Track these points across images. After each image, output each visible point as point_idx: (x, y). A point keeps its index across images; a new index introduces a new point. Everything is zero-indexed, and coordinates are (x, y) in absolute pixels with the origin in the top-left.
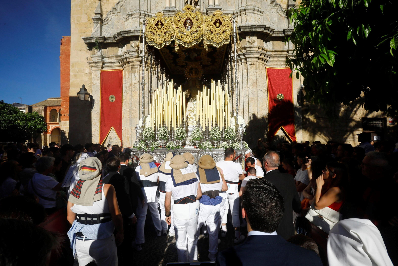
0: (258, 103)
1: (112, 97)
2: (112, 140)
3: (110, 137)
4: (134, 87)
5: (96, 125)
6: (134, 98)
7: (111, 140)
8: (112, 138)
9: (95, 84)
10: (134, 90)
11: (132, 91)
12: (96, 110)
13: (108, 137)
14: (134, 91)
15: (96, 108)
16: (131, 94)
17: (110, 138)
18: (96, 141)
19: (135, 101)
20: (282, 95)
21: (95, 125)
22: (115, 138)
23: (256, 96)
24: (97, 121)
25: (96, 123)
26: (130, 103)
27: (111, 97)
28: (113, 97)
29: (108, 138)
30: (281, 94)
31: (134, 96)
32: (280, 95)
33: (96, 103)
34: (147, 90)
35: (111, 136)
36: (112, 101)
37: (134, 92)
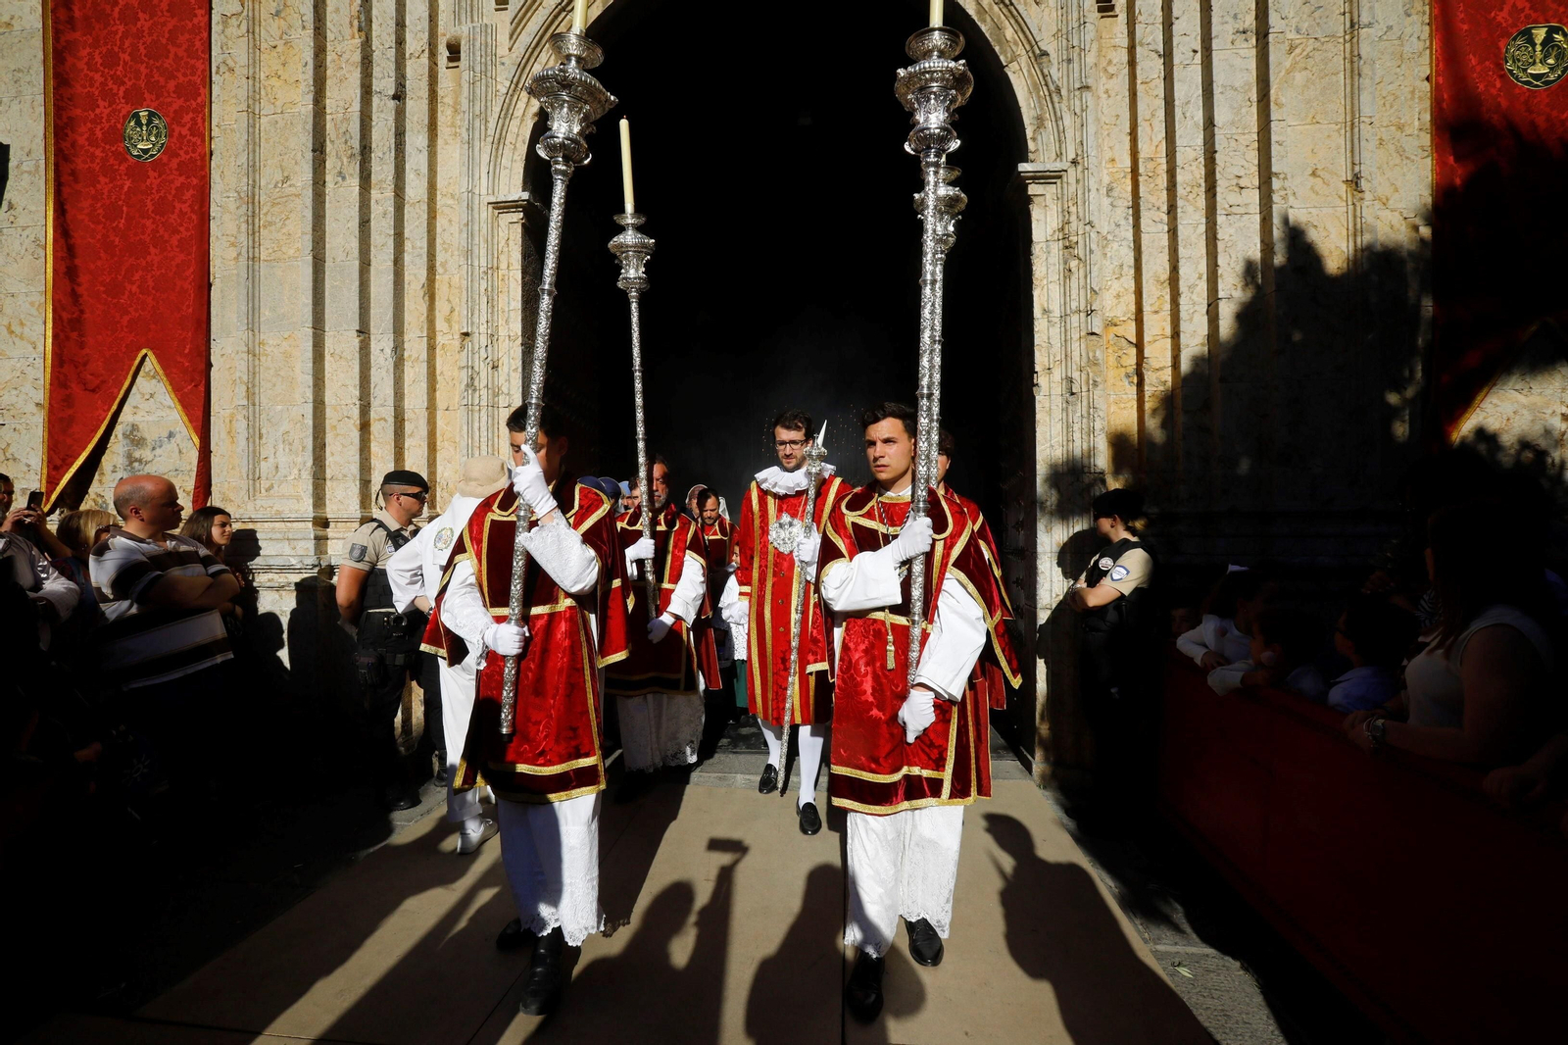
0: (1365, 82)
1: (144, 121)
2: (145, 453)
3: (134, 427)
4: (278, 14)
5: (22, 338)
6: (279, 103)
7: (137, 454)
8: (146, 435)
9: (8, 25)
10: (276, 33)
11: (264, 46)
12: (21, 221)
13: (119, 430)
14: (280, 43)
15: (19, 209)
16: (254, 62)
17: (135, 439)
18: (24, 461)
19: (281, 124)
20: (1558, 37)
21: (17, 340)
22: (171, 435)
23: (1339, 25)
24: (32, 304)
25: (22, 324)
26: (243, 142)
27: (139, 124)
28: (149, 122)
29: (120, 436)
30: (1551, 31)
31: (274, 81)
32: (1540, 34)
33: (24, 167)
34: (384, 36)
35: (137, 419)
36: (145, 151)
37: (279, 49)
